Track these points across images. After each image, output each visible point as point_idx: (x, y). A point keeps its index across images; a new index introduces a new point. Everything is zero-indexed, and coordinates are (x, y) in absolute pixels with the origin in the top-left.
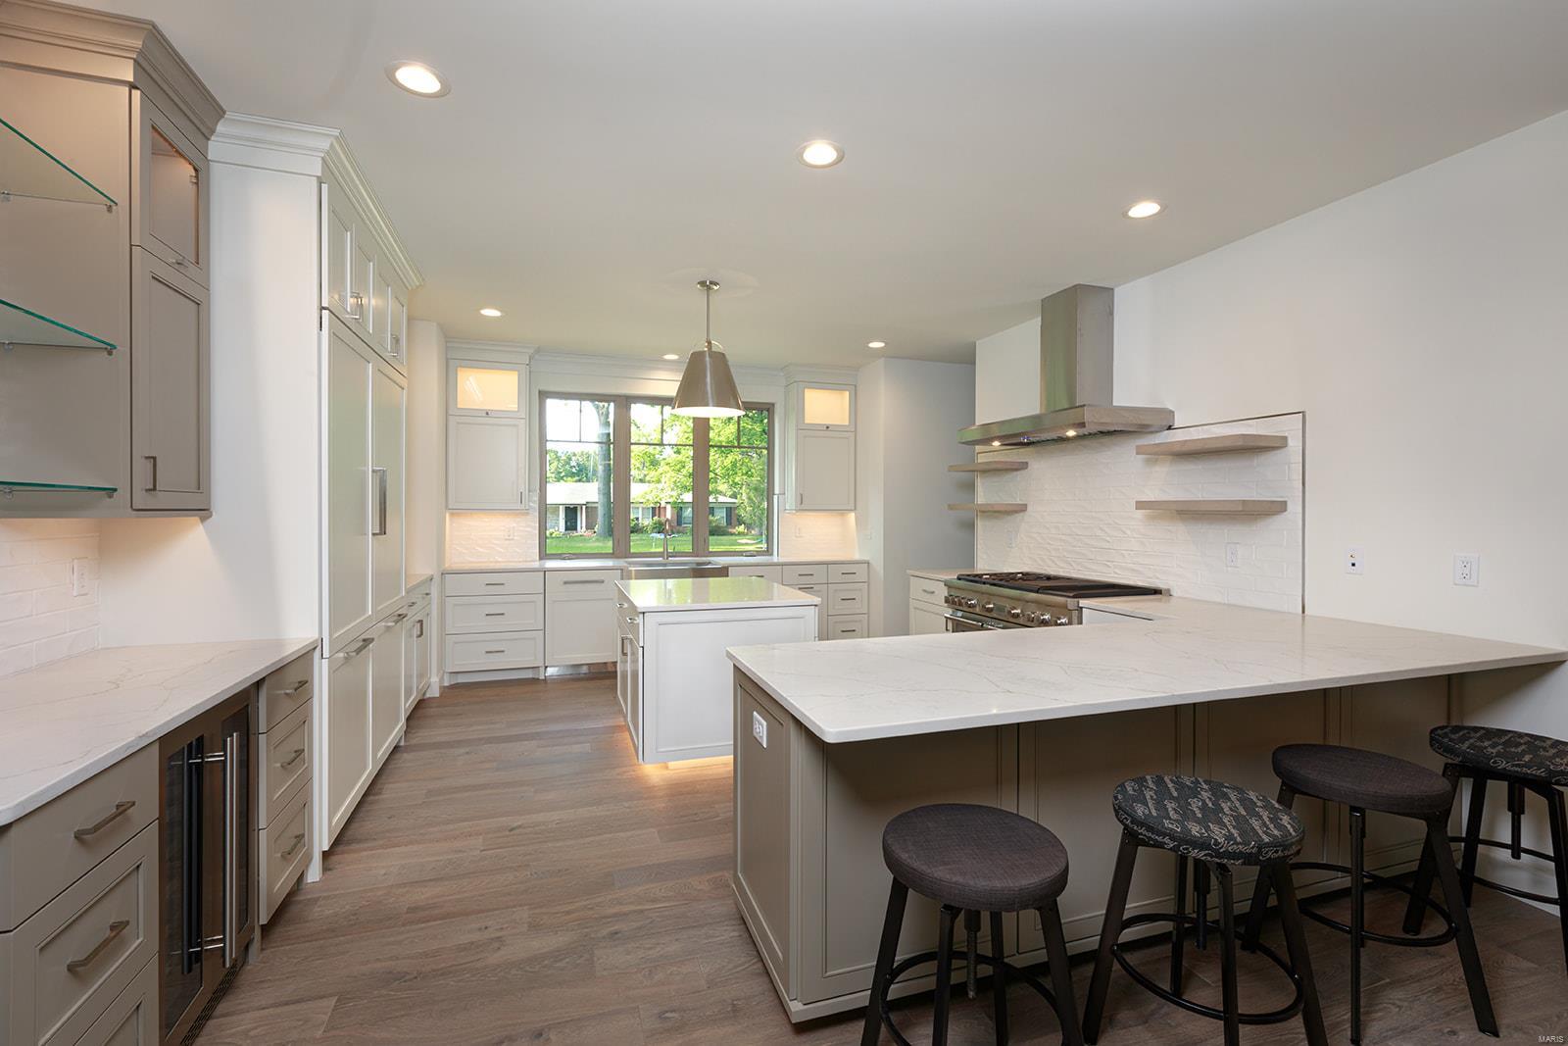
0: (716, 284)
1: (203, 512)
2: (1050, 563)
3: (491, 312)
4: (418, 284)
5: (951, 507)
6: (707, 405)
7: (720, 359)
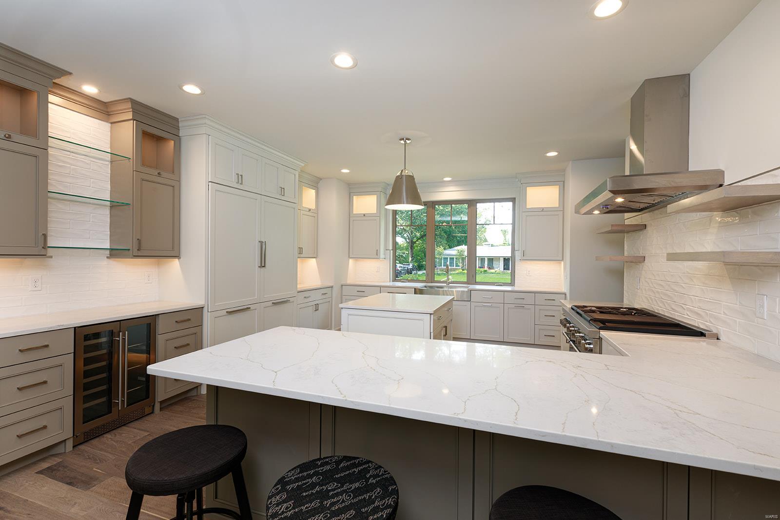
0: (408, 139)
1: (178, 257)
2: (655, 302)
3: (345, 171)
4: (303, 165)
5: (597, 259)
6: (404, 203)
7: (411, 178)
